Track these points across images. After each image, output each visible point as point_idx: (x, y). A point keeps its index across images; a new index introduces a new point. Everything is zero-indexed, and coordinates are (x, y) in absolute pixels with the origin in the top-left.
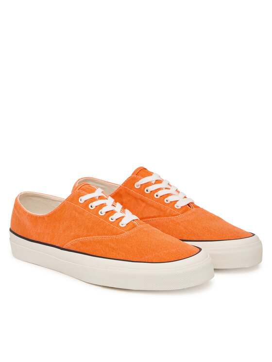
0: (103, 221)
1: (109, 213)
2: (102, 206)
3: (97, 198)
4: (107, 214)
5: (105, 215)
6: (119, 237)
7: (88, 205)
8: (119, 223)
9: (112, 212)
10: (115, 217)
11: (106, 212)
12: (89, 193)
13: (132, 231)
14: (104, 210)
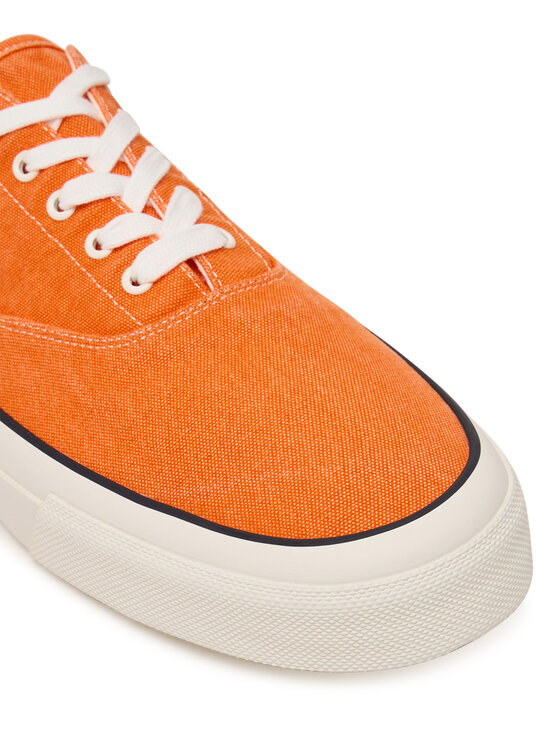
0: (58, 250)
1: (87, 212)
2: (71, 168)
3: (55, 126)
4: (81, 216)
5: (71, 219)
6: (108, 345)
7: (9, 157)
8: (121, 269)
9: (105, 209)
10: (112, 234)
11: (79, 208)
12: (24, 100)
13: (171, 322)
14: (73, 193)
